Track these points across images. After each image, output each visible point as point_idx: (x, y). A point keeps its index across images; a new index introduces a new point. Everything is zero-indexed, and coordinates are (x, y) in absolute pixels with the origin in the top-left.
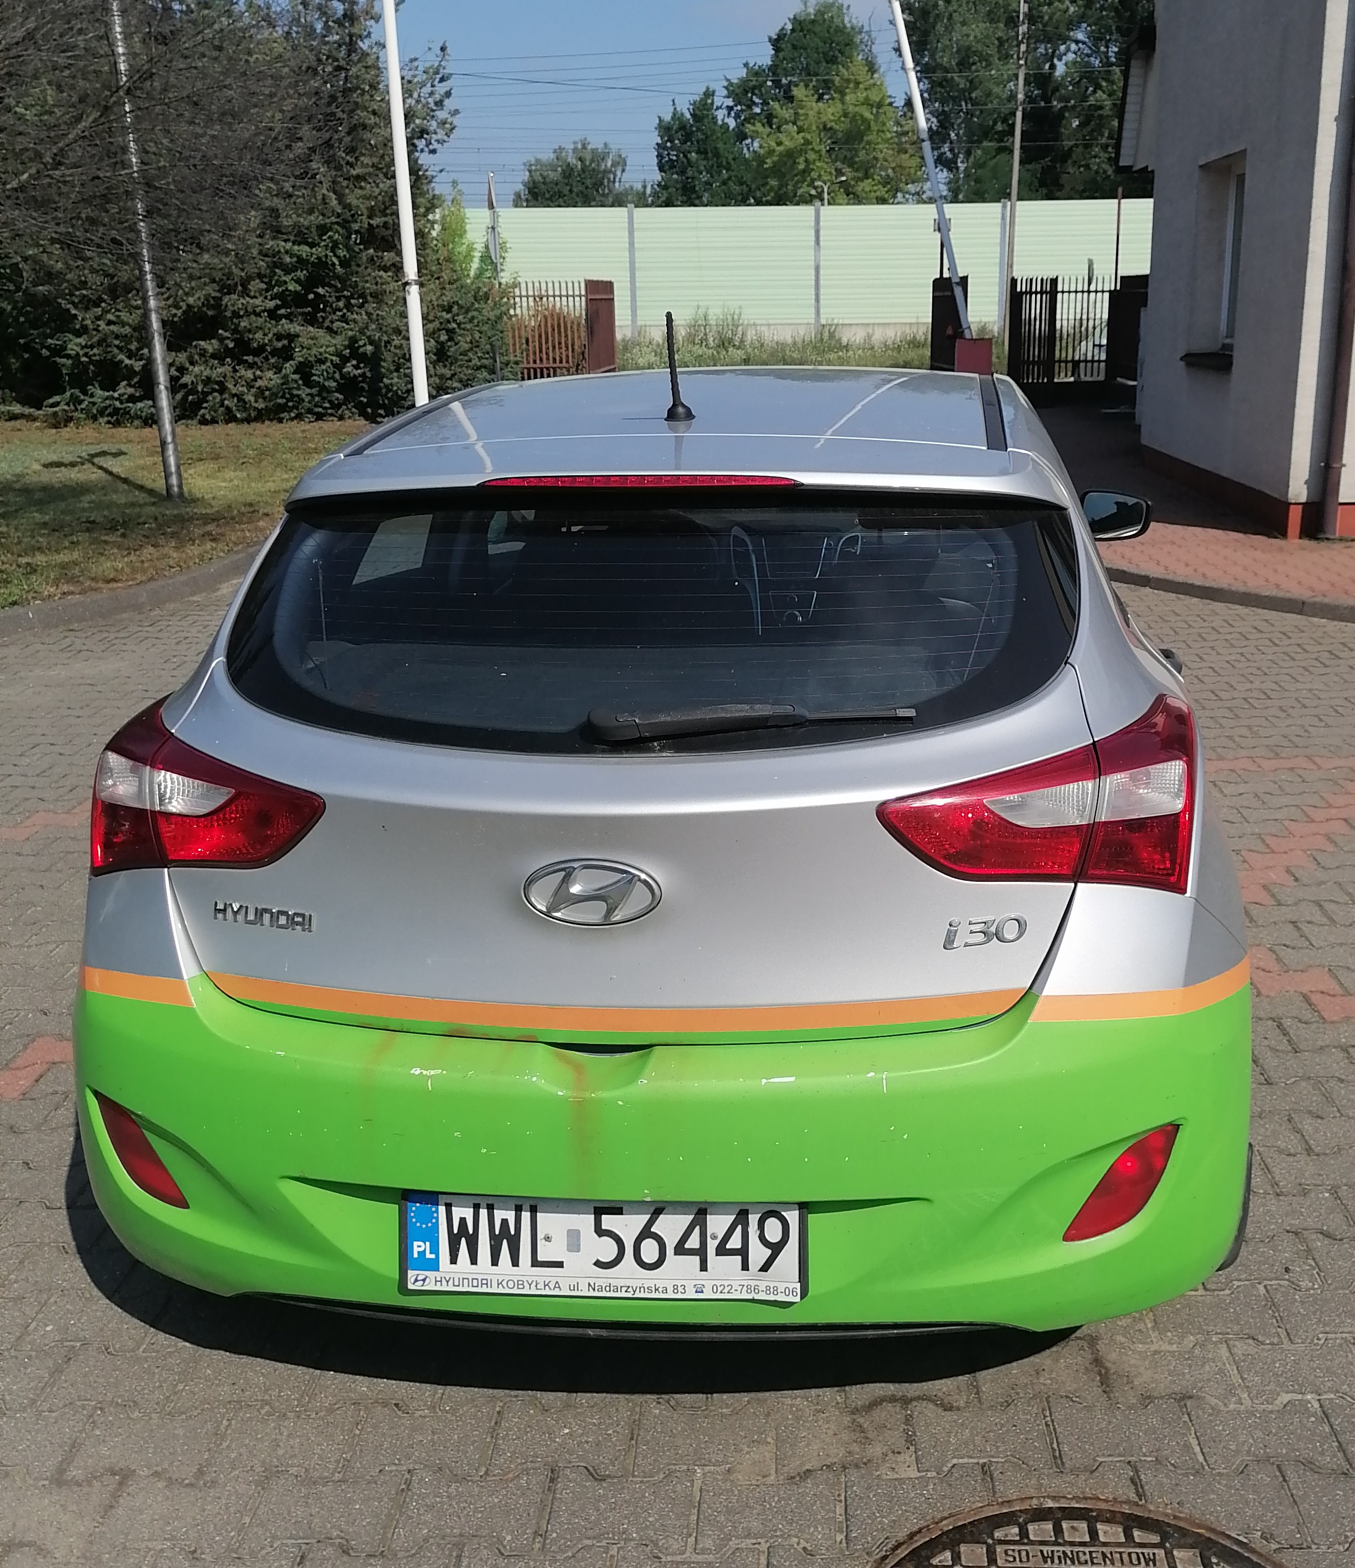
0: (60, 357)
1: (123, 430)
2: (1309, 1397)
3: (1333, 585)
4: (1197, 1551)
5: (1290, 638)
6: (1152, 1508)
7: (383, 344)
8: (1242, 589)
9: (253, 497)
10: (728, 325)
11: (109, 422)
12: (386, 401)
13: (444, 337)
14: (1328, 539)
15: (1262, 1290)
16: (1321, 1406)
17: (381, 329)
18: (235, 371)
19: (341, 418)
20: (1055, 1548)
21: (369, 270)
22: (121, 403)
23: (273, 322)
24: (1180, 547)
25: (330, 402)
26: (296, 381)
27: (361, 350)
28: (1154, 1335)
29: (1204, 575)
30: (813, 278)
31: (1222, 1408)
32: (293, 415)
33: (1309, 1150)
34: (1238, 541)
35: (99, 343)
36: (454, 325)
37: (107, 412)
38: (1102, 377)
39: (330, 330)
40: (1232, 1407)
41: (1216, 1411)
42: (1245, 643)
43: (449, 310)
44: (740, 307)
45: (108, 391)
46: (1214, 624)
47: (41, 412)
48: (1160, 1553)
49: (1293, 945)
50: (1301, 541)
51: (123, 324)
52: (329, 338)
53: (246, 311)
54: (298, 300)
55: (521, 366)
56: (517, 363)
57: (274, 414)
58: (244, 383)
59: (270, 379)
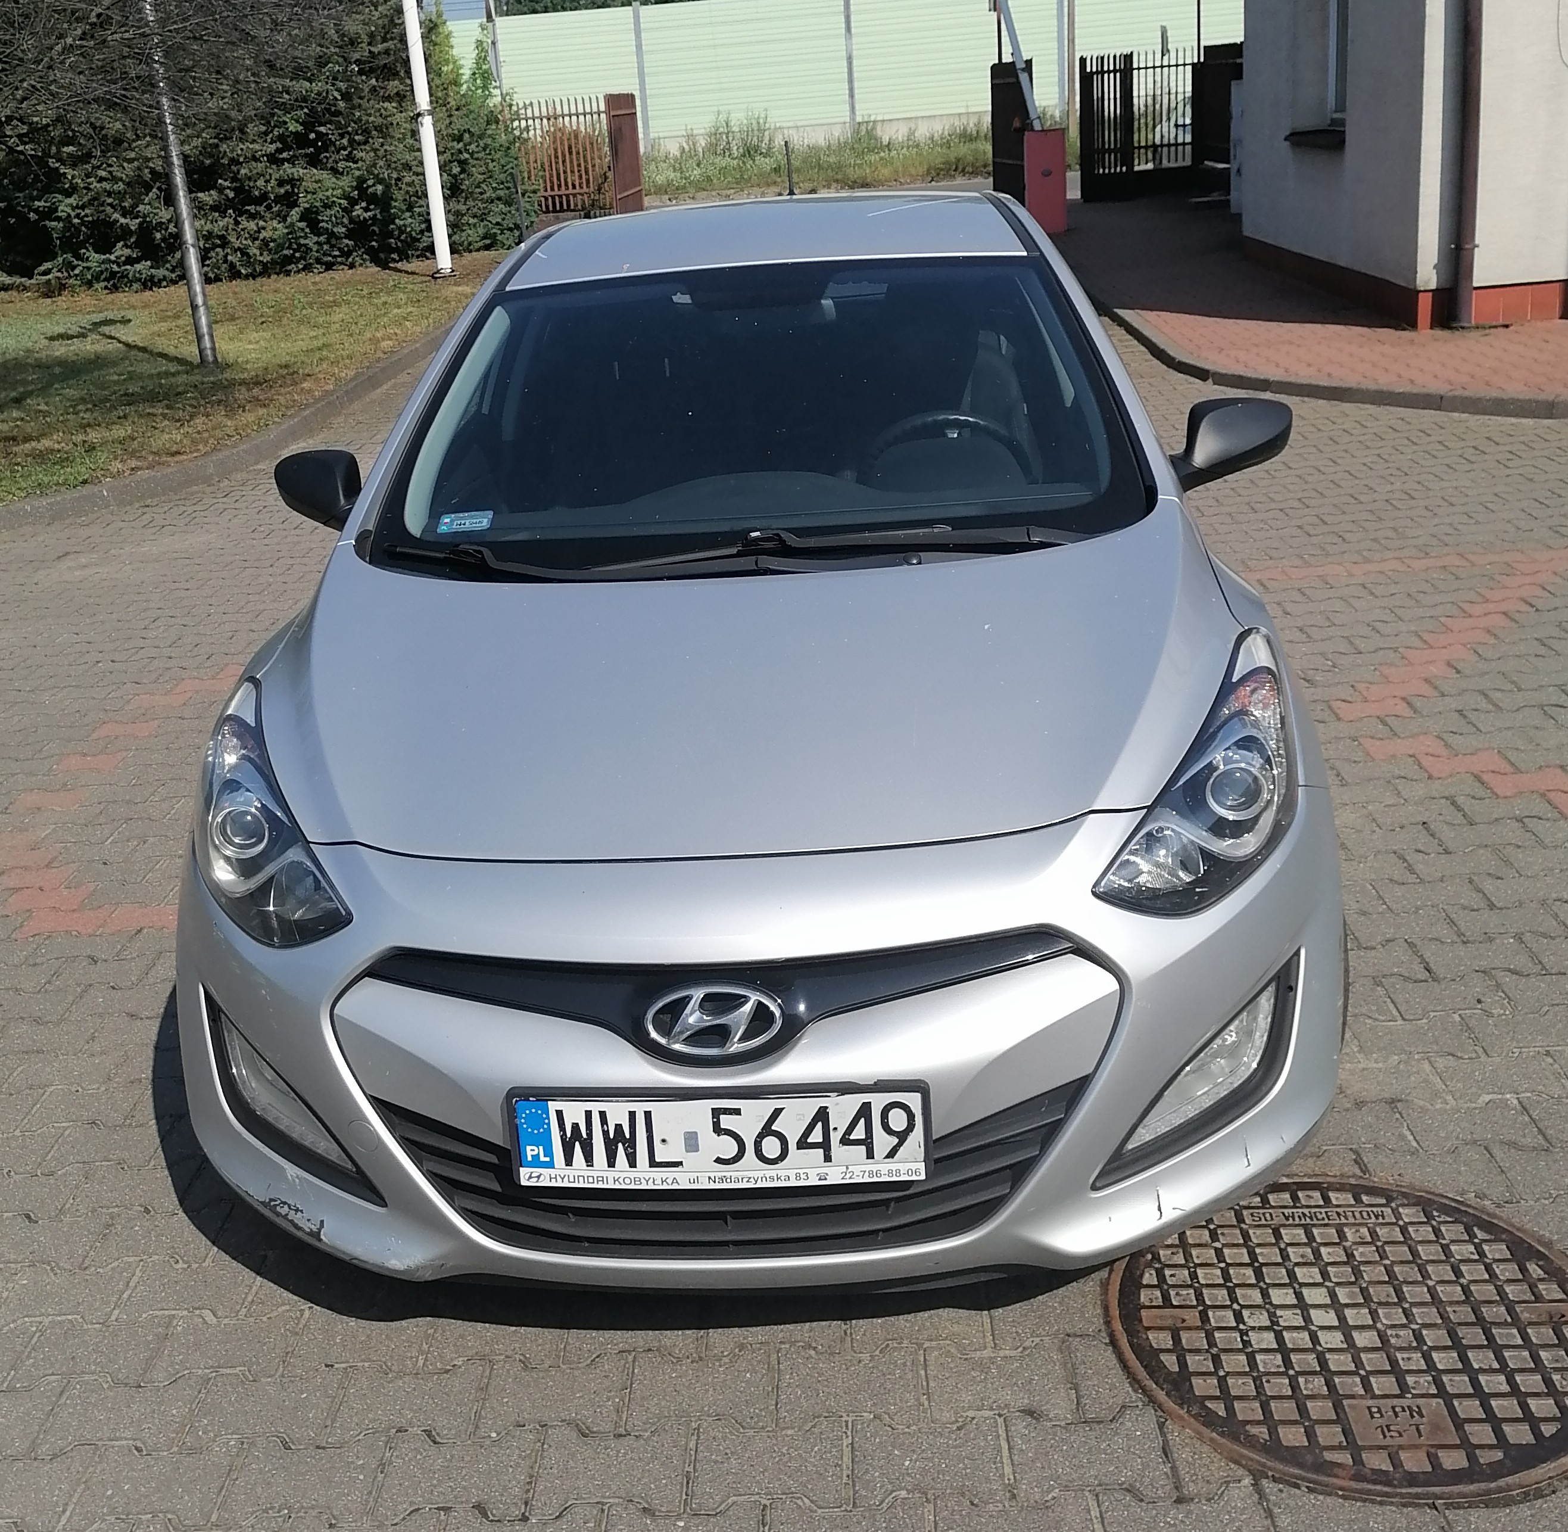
0: (51, 220)
1: (122, 295)
2: (1508, 1096)
3: (1473, 377)
4: (1420, 1208)
5: (1429, 435)
6: (1376, 1179)
7: (393, 182)
8: (1372, 386)
9: (288, 358)
10: (753, 130)
11: (106, 288)
12: (399, 244)
13: (456, 170)
14: (1463, 328)
15: (1456, 1017)
16: (1520, 1102)
17: (389, 166)
18: (237, 223)
19: (352, 266)
20: (1295, 1210)
21: (372, 102)
22: (119, 265)
23: (274, 167)
24: (1299, 346)
25: (339, 249)
26: (303, 230)
27: (370, 190)
28: (1360, 1056)
29: (1329, 375)
30: (846, 70)
31: (1430, 1107)
32: (301, 266)
33: (1492, 906)
34: (1363, 336)
35: (91, 202)
36: (467, 156)
37: (103, 277)
38: (1188, 162)
39: (335, 171)
40: (1438, 1106)
41: (1424, 1110)
42: (1380, 444)
43: (460, 139)
44: (766, 110)
45: (104, 254)
46: (1345, 427)
47: (33, 281)
48: (1388, 1211)
49: (1460, 731)
50: (1432, 332)
51: (115, 179)
52: (334, 180)
53: (246, 157)
54: (301, 140)
55: (539, 194)
56: (535, 192)
57: (280, 266)
58: (247, 235)
59: (274, 229)
